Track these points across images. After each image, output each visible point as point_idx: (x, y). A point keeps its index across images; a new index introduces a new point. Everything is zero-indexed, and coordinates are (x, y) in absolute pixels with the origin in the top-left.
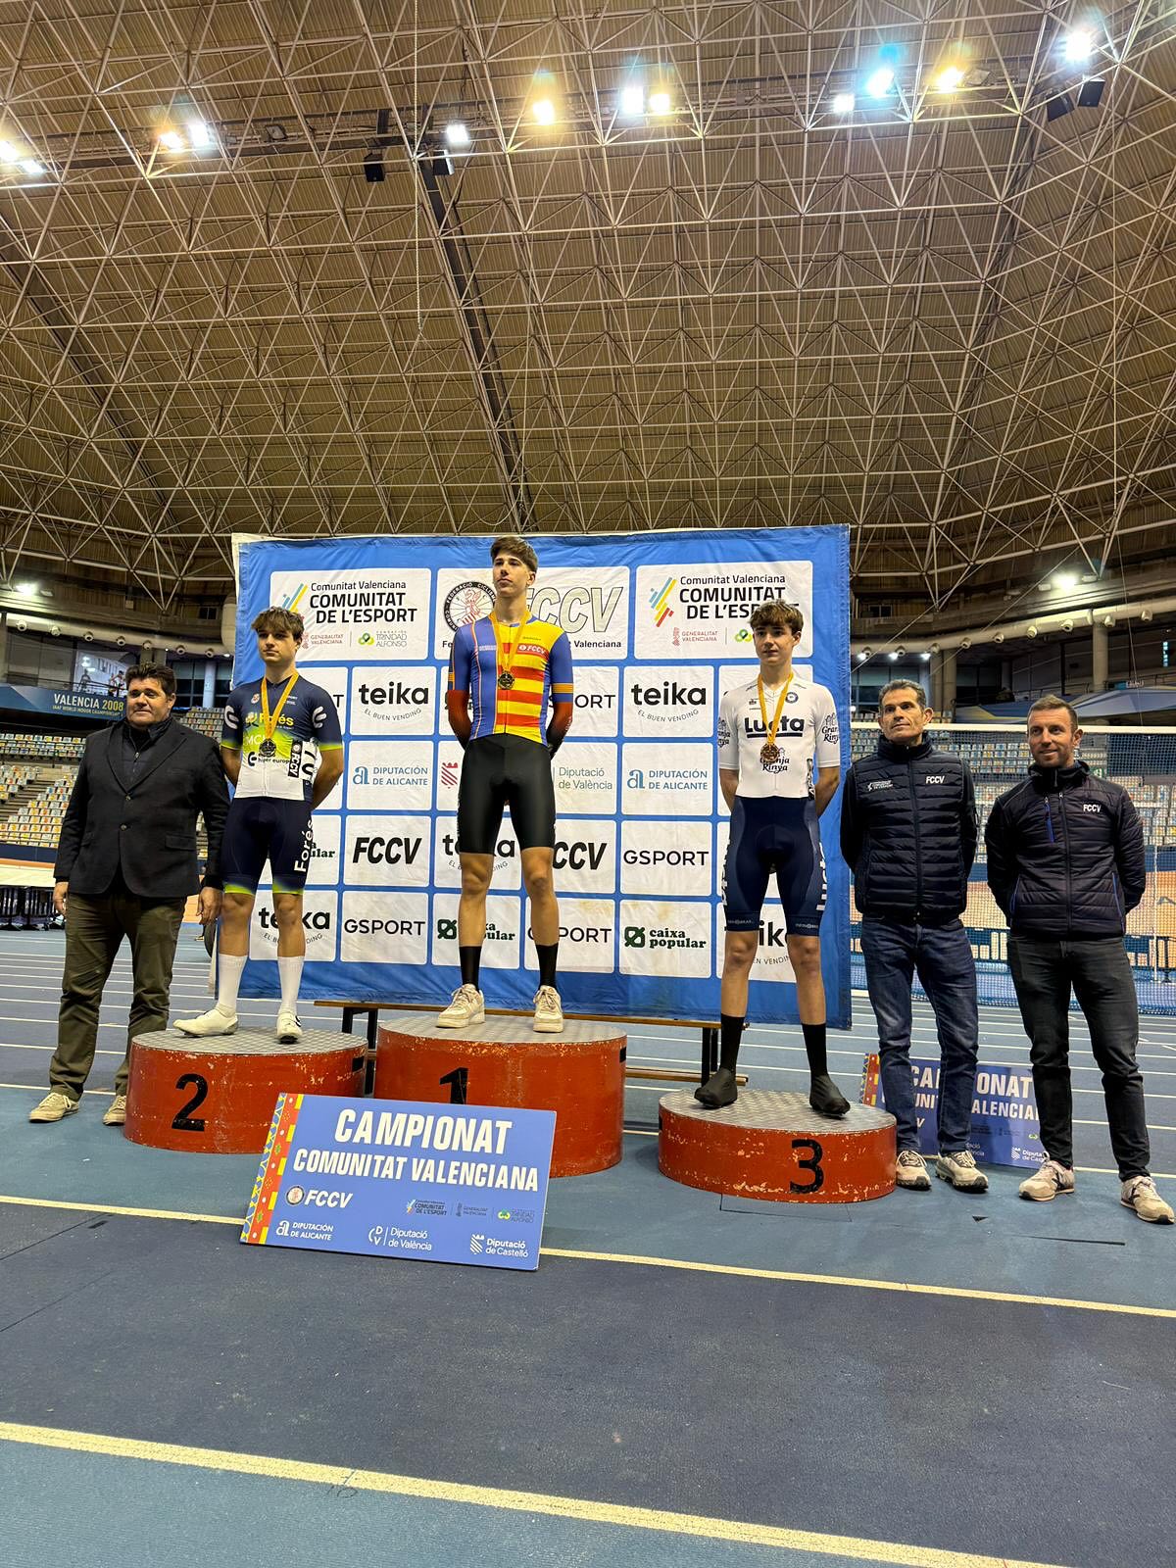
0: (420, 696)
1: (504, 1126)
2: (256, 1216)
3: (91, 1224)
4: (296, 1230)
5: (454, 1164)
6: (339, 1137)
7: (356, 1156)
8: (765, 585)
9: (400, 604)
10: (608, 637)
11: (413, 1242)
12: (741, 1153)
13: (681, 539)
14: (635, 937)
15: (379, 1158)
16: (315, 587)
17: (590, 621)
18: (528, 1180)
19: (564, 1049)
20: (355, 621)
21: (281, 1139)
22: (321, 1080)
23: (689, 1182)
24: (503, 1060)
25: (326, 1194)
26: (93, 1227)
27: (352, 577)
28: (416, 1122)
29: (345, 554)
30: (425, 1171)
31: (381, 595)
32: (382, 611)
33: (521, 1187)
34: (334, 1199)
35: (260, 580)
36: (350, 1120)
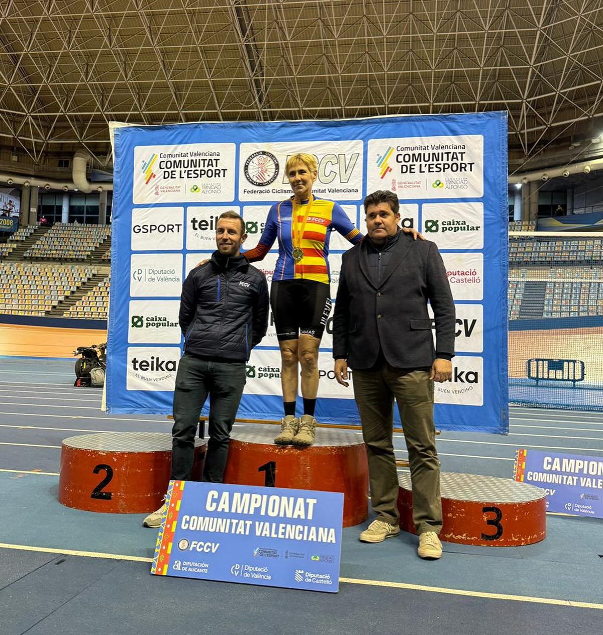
1: (312, 502)
2: (159, 558)
4: (185, 566)
5: (282, 525)
6: (209, 508)
8: (452, 151)
9: (216, 166)
10: (349, 185)
11: (258, 574)
12: (450, 515)
13: (398, 122)
15: (235, 521)
16: (162, 156)
17: (338, 175)
18: (328, 536)
19: (335, 450)
20: (188, 177)
21: (172, 509)
24: (298, 457)
25: (203, 544)
26: (58, 564)
27: (185, 149)
28: (256, 499)
29: (180, 136)
30: (263, 530)
31: (204, 160)
32: (204, 171)
33: (325, 540)
34: (208, 547)
35: (127, 151)
36: (214, 497)
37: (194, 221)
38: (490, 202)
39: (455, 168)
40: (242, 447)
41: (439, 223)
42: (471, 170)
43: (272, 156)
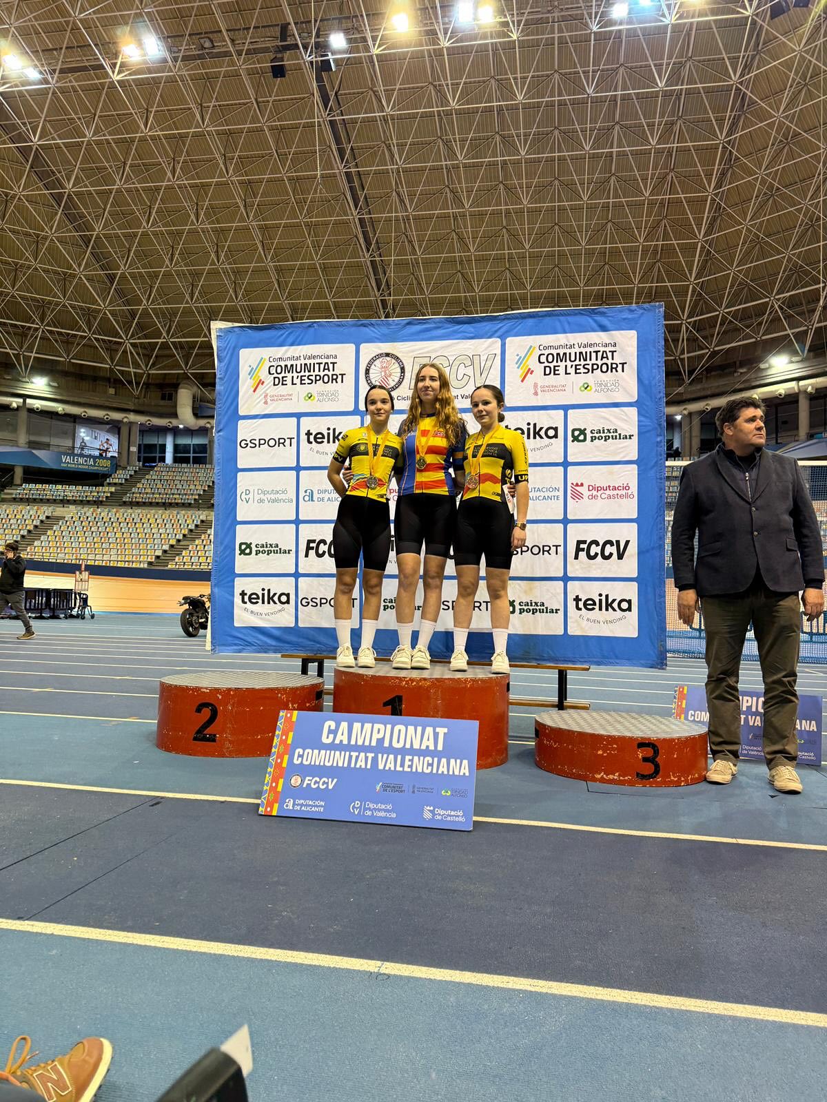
1: (442, 731)
2: (269, 796)
3: (151, 803)
4: (298, 805)
5: (408, 758)
6: (325, 740)
7: (338, 753)
8: (602, 349)
9: (333, 370)
11: (382, 812)
12: (600, 752)
13: (539, 317)
15: (354, 754)
16: (271, 360)
17: (472, 379)
18: (462, 768)
19: (470, 683)
20: (301, 384)
21: (283, 742)
22: (296, 704)
23: (560, 773)
24: (427, 689)
25: (318, 779)
26: (152, 806)
27: (298, 352)
28: (379, 730)
29: (292, 335)
30: (387, 763)
31: (319, 364)
32: (320, 376)
33: (457, 773)
34: (324, 783)
35: (232, 355)
36: (331, 728)
37: (309, 434)
38: (645, 407)
39: (604, 368)
40: (364, 680)
41: (588, 432)
42: (623, 371)
43: (397, 358)
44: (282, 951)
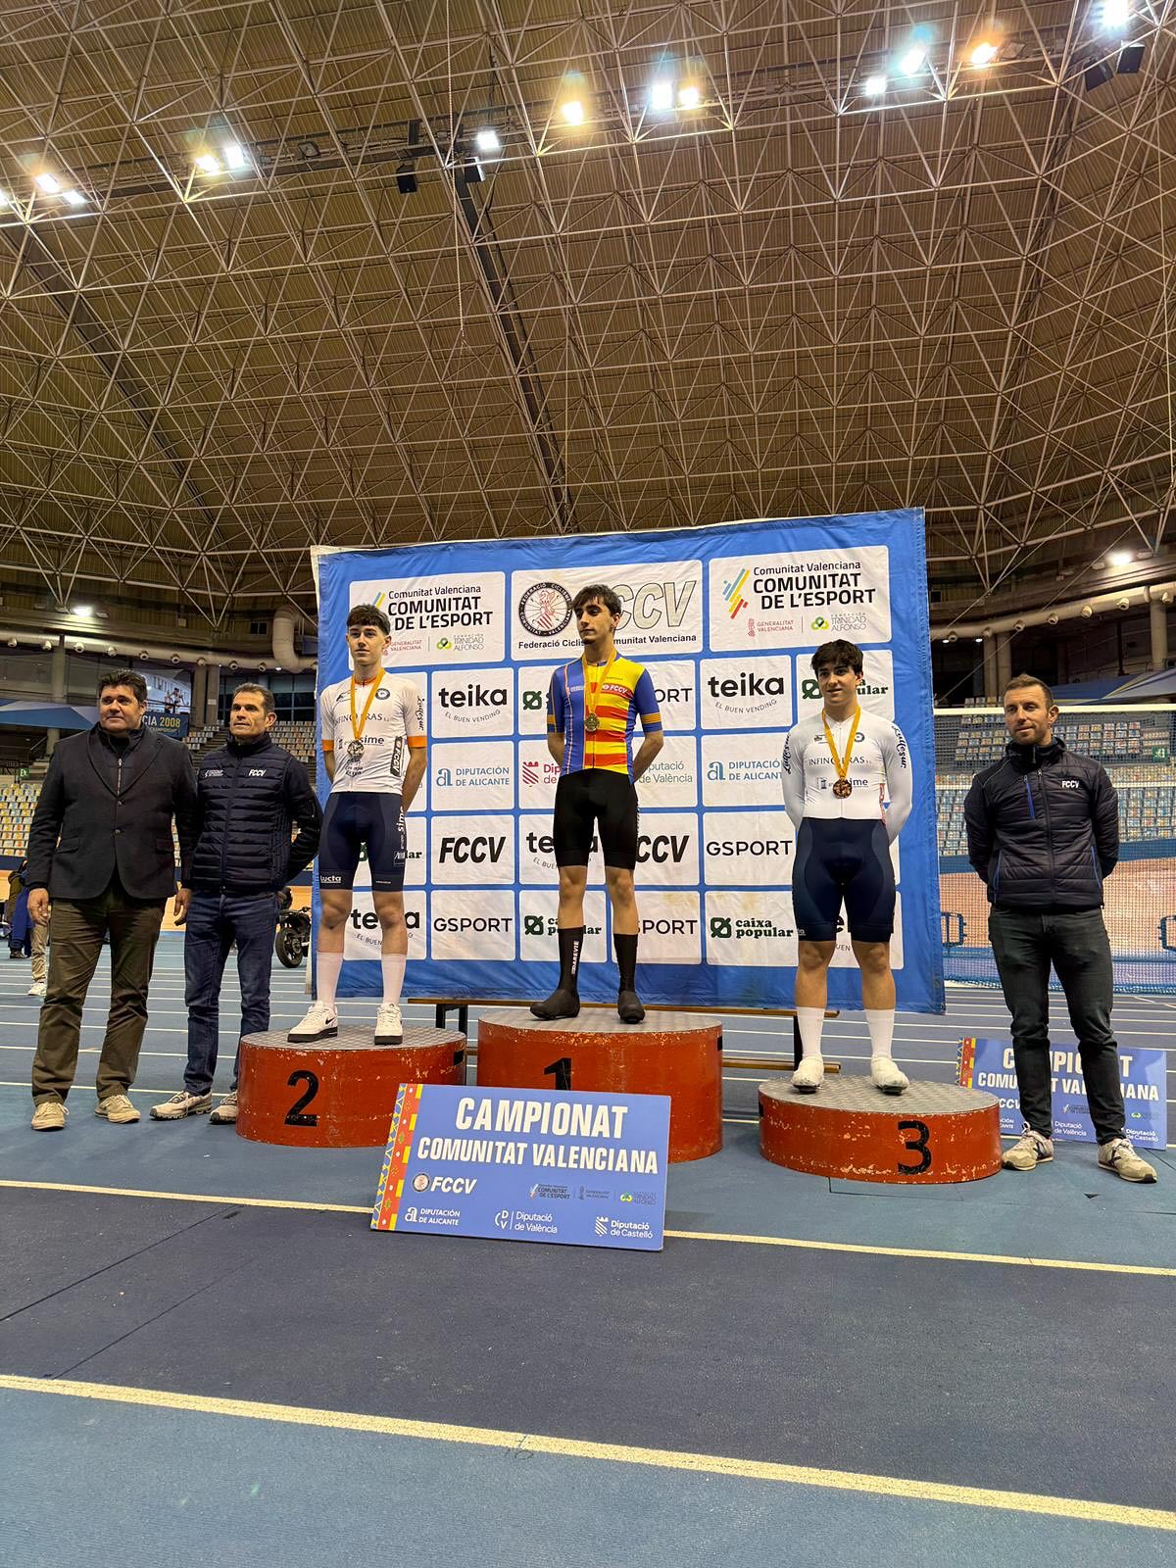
0: (498, 697)
1: (620, 1111)
2: (384, 1203)
3: (226, 1214)
4: (424, 1216)
5: (574, 1149)
6: (460, 1125)
7: (477, 1143)
8: (840, 572)
9: (476, 608)
10: (683, 630)
11: (538, 1225)
12: (847, 1136)
13: (752, 530)
14: (721, 928)
15: (500, 1145)
16: (392, 595)
17: (664, 615)
18: (648, 1163)
20: (433, 626)
21: (404, 1128)
22: (425, 1073)
23: (794, 1166)
24: (605, 1049)
26: (228, 1217)
27: (428, 583)
28: (534, 1109)
29: (420, 562)
30: (545, 1156)
31: (457, 599)
32: (458, 615)
33: (640, 1170)
34: (459, 1185)
35: (339, 591)
36: (469, 1108)
38: (902, 649)
39: (845, 597)
40: (518, 1037)
42: (870, 601)
43: (562, 590)
44: (391, 1419)
